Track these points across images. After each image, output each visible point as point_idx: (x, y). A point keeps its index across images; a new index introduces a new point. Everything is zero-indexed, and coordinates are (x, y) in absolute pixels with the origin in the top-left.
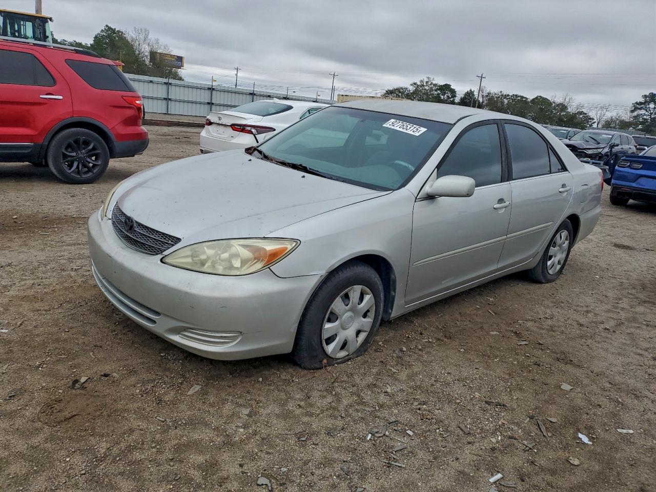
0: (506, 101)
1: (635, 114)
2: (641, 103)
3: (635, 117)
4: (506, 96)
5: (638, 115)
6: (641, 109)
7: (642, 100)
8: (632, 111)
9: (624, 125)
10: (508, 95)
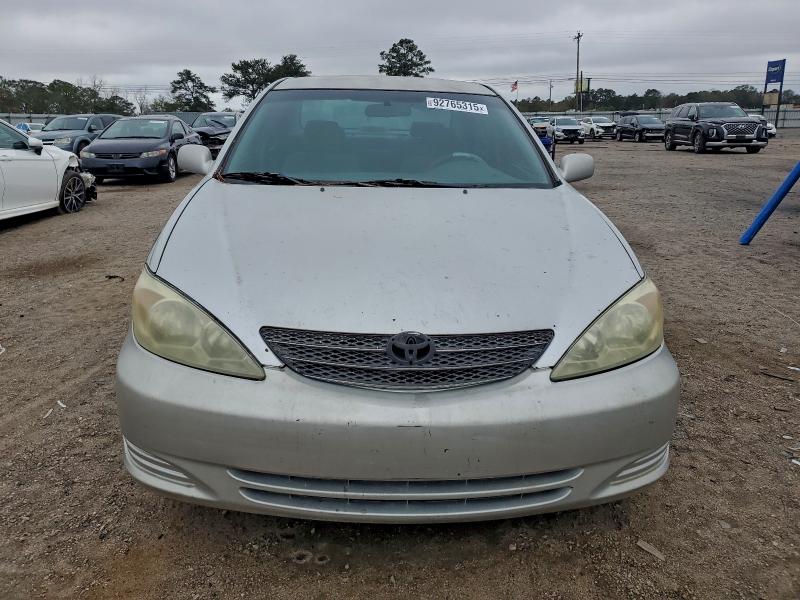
0: (13, 90)
1: (177, 94)
2: (179, 82)
3: (178, 98)
4: (11, 83)
5: (180, 96)
6: (180, 88)
7: (179, 78)
8: (173, 92)
9: (169, 108)
10: (14, 81)
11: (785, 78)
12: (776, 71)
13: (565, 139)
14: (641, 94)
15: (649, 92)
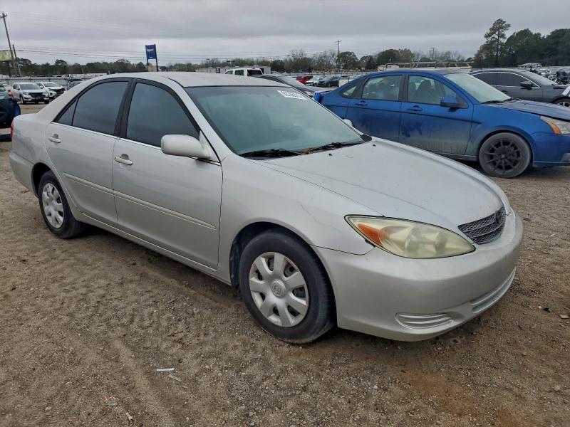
11: (158, 57)
12: (152, 52)
13: (33, 101)
14: (52, 63)
15: (58, 62)
